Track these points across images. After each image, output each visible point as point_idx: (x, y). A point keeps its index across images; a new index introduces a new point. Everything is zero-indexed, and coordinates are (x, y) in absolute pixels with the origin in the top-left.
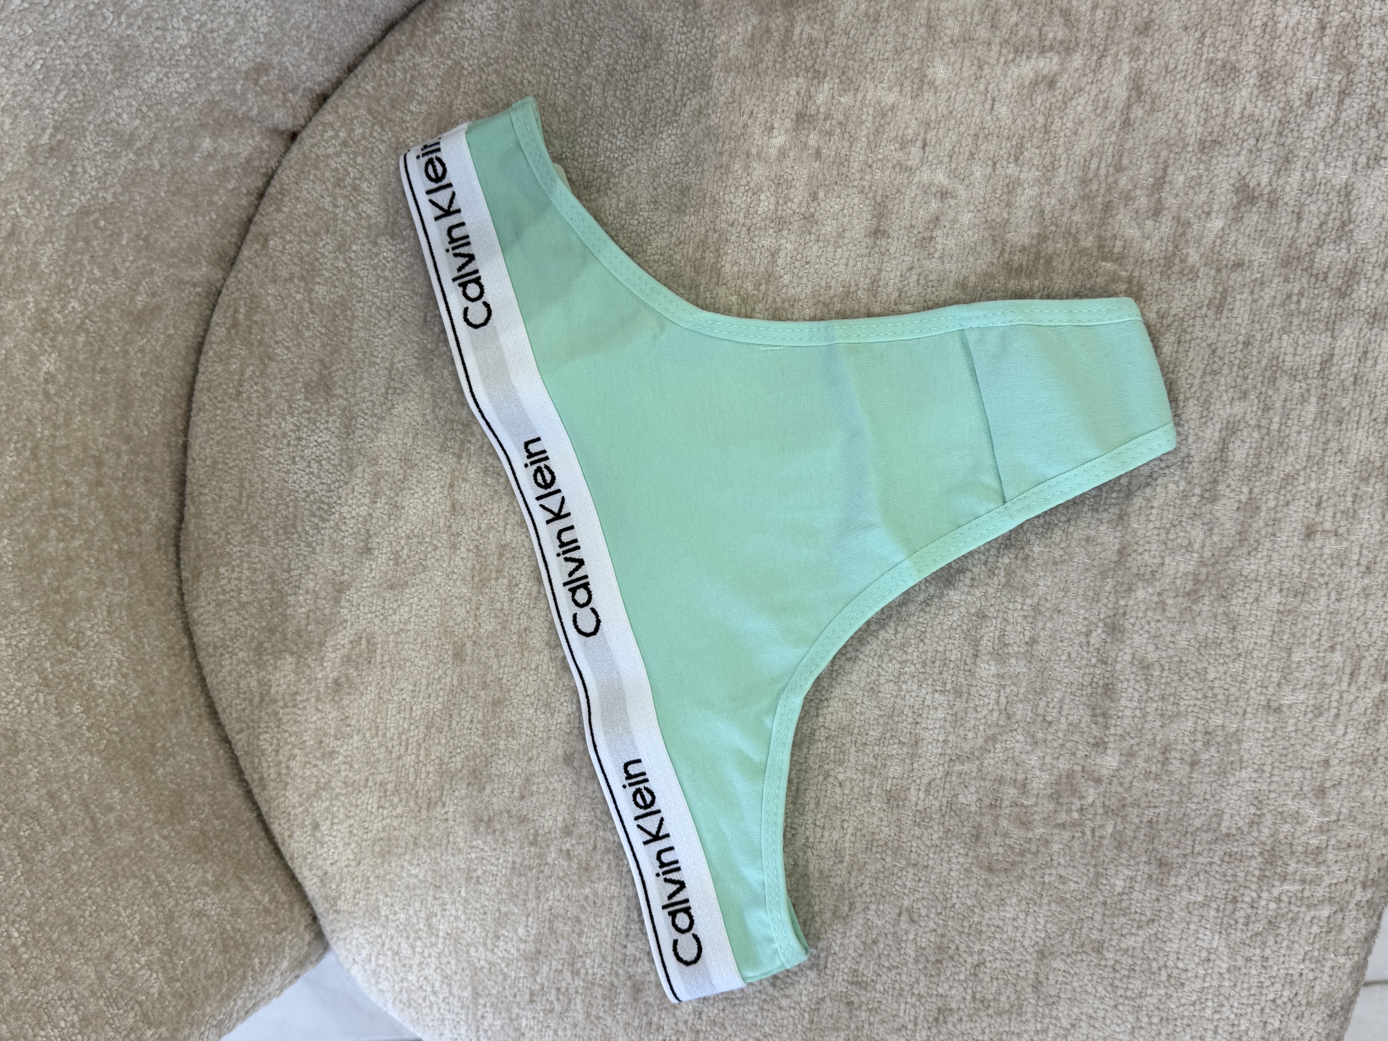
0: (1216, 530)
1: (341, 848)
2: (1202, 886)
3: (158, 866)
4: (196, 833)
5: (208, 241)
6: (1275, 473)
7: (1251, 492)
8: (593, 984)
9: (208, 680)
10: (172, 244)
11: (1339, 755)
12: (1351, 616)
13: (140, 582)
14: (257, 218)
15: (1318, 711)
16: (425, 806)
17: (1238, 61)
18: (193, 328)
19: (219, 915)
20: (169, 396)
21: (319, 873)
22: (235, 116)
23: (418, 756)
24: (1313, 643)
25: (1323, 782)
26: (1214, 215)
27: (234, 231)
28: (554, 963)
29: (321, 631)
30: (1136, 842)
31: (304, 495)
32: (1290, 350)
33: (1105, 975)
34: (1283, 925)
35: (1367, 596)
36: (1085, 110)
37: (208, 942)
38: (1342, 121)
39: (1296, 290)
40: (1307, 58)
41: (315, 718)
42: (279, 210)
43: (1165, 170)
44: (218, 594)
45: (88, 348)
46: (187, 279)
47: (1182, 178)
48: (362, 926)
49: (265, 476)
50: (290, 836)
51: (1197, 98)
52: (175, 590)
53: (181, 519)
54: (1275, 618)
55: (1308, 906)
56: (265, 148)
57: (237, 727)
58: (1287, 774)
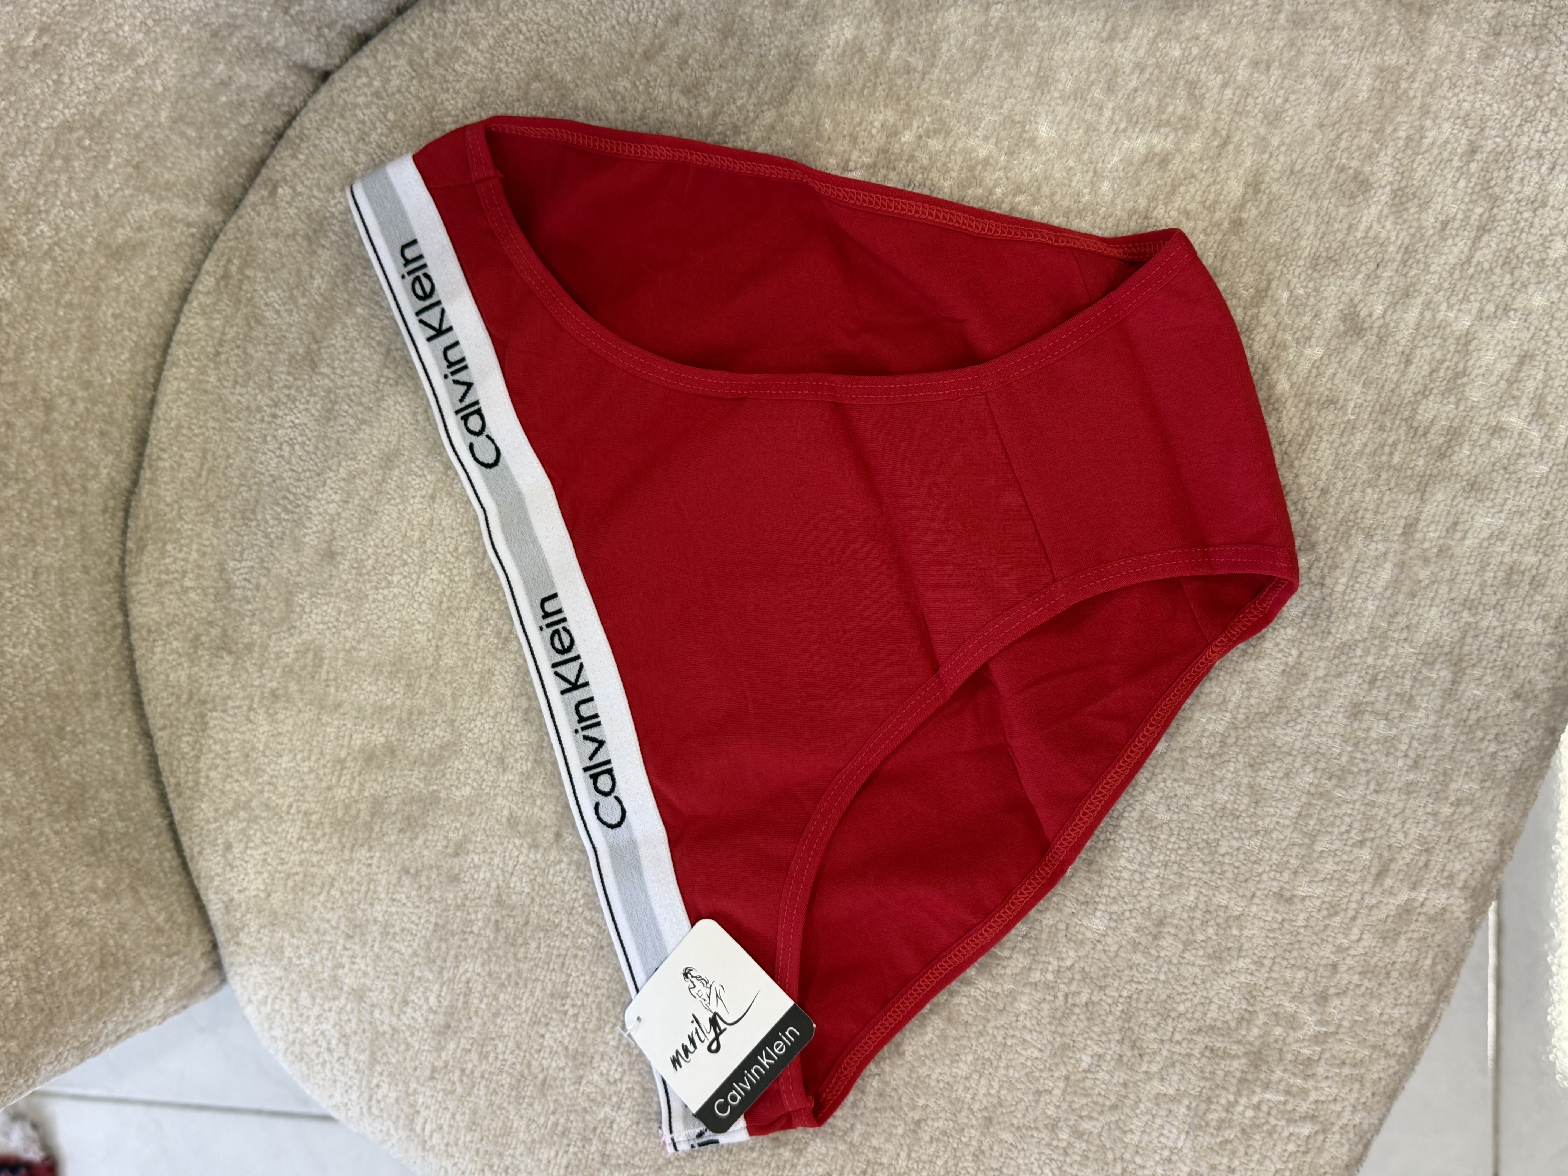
0: (1255, 693)
1: (252, 876)
2: (1175, 1078)
3: (43, 862)
4: (94, 833)
5: (210, 178)
6: (1331, 638)
7: (1300, 655)
8: (501, 1071)
9: (138, 665)
10: (166, 176)
11: (1349, 961)
12: (1388, 811)
13: (77, 545)
14: (271, 161)
15: (1333, 909)
16: (349, 845)
17: (1373, 174)
18: (180, 272)
19: (103, 927)
20: (142, 343)
21: (225, 898)
22: (257, 45)
23: (350, 790)
24: (1342, 834)
25: (1327, 988)
26: (1313, 341)
27: (243, 171)
28: (463, 1041)
29: (265, 634)
30: (1111, 1018)
31: (269, 480)
32: (1371, 506)
33: (1055, 1156)
34: (1257, 1137)
35: (1409, 793)
36: (1193, 199)
37: (84, 955)
38: (1475, 261)
39: (1390, 441)
40: (1449, 182)
41: (244, 729)
42: (294, 157)
43: (1269, 282)
44: (160, 572)
45: (54, 278)
46: (180, 216)
47: (1286, 295)
48: (262, 964)
49: (231, 450)
50: (200, 853)
51: (1320, 208)
52: (117, 559)
53: (135, 483)
54: (1304, 799)
55: (1289, 1121)
56: (289, 84)
57: (160, 723)
58: (1288, 974)
